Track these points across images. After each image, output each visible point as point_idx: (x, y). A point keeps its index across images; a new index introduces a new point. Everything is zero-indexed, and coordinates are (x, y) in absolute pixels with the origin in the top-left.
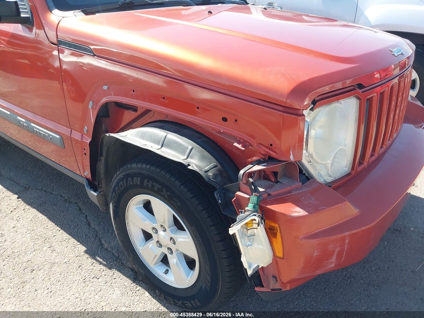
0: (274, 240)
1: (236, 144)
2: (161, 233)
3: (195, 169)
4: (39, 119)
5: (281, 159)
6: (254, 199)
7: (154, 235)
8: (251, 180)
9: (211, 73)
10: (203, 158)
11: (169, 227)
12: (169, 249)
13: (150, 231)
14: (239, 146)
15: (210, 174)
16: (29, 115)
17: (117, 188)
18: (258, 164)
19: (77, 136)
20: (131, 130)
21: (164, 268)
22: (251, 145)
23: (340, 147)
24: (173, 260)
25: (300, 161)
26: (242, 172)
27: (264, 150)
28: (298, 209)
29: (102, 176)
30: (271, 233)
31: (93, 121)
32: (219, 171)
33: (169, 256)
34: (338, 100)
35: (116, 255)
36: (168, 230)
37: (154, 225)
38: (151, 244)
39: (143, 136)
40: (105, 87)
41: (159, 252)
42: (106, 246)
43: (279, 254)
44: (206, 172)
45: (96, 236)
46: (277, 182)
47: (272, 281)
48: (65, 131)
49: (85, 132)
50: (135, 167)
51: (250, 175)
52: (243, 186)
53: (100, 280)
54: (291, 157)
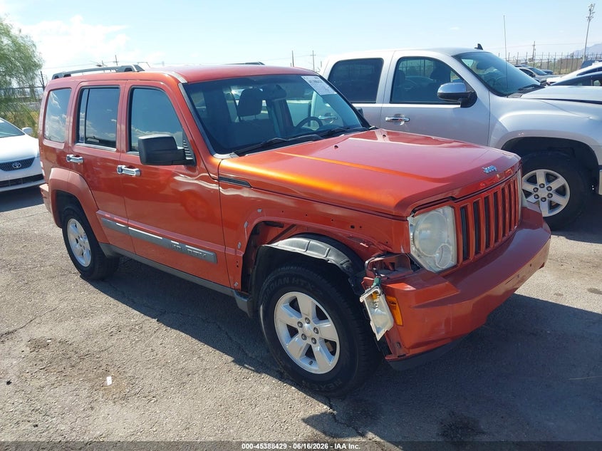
0: (394, 311)
1: (362, 244)
2: (306, 325)
3: (333, 262)
4: (194, 240)
5: (395, 252)
6: (376, 280)
7: (299, 329)
8: (375, 269)
9: (341, 195)
10: (338, 256)
11: (313, 318)
12: (313, 339)
13: (295, 326)
14: (364, 245)
15: (344, 266)
16: (184, 238)
17: (268, 290)
18: (379, 257)
19: (230, 251)
20: (280, 241)
21: (309, 360)
22: (373, 244)
23: (443, 244)
24: (317, 349)
25: (409, 253)
26: (367, 262)
27: (382, 247)
28: (409, 286)
29: (253, 283)
30: (391, 306)
31: (247, 238)
32: (350, 264)
33: (313, 345)
34: (434, 209)
35: (261, 361)
36: (311, 321)
37: (300, 320)
38: (297, 338)
39: (291, 244)
40: (259, 211)
41: (304, 344)
42: (250, 355)
43: (399, 322)
44: (341, 264)
45: (240, 347)
46: (395, 270)
47: (397, 346)
48: (220, 248)
49: (239, 247)
50: (284, 270)
51: (374, 264)
52: (369, 272)
53: (250, 379)
54: (402, 250)
